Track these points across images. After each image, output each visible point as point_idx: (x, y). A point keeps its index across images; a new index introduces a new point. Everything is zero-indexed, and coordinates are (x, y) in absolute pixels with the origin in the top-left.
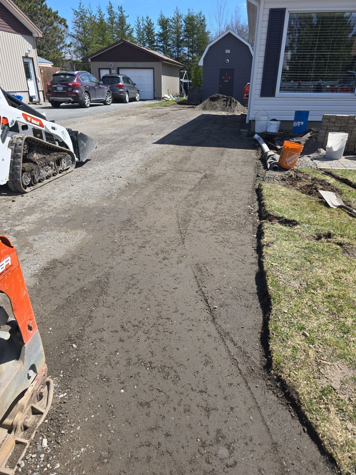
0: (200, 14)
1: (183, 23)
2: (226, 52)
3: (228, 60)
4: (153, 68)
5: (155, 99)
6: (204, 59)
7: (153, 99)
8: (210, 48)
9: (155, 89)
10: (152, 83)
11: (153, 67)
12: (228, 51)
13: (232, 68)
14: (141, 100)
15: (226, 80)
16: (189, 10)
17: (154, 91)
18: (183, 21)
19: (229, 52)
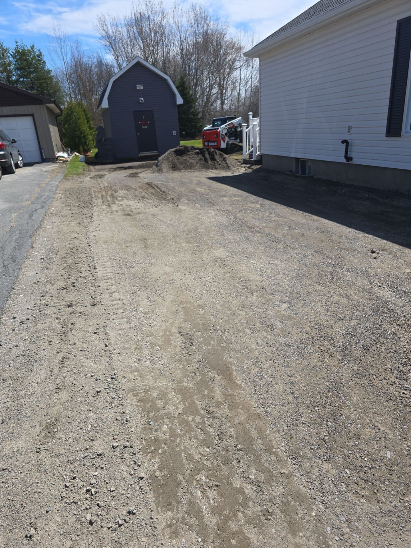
0: (33, 47)
1: (11, 59)
2: (138, 88)
3: (142, 99)
4: (32, 115)
5: (44, 160)
6: (109, 98)
7: (41, 161)
8: (114, 82)
9: (42, 146)
10: (33, 136)
11: (31, 112)
12: (140, 87)
13: (150, 109)
14: (26, 165)
15: (145, 126)
16: (17, 43)
17: (41, 149)
18: (11, 56)
19: (142, 88)
